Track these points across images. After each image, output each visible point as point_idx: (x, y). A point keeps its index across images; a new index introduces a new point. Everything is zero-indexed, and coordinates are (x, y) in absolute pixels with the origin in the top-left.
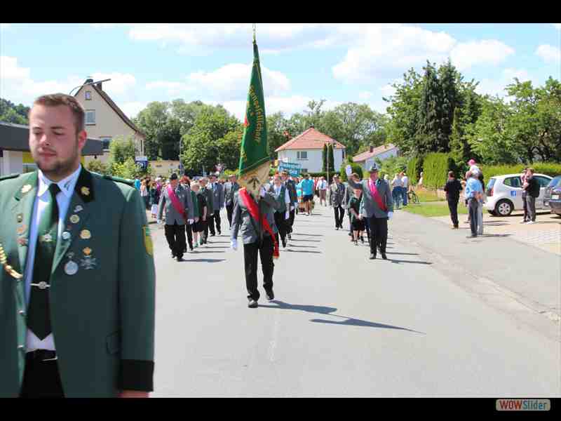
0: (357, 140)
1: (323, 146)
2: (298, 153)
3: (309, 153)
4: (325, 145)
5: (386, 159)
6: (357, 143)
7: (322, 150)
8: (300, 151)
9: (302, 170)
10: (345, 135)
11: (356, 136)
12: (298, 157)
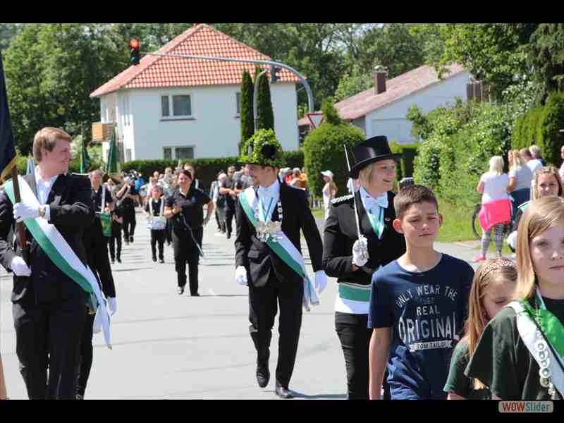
0: (329, 58)
1: (239, 79)
2: (165, 99)
3: (197, 99)
4: (246, 75)
5: (441, 111)
6: (331, 66)
7: (239, 90)
8: (171, 94)
9: (177, 150)
10: (296, 43)
11: (327, 46)
12: (165, 112)
